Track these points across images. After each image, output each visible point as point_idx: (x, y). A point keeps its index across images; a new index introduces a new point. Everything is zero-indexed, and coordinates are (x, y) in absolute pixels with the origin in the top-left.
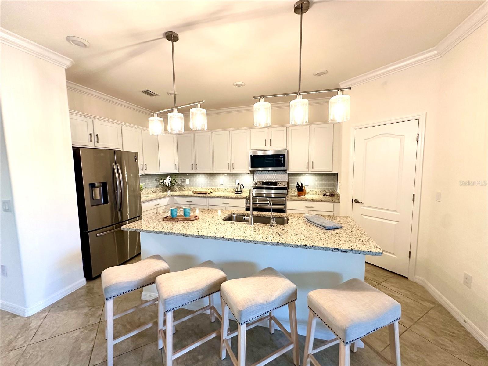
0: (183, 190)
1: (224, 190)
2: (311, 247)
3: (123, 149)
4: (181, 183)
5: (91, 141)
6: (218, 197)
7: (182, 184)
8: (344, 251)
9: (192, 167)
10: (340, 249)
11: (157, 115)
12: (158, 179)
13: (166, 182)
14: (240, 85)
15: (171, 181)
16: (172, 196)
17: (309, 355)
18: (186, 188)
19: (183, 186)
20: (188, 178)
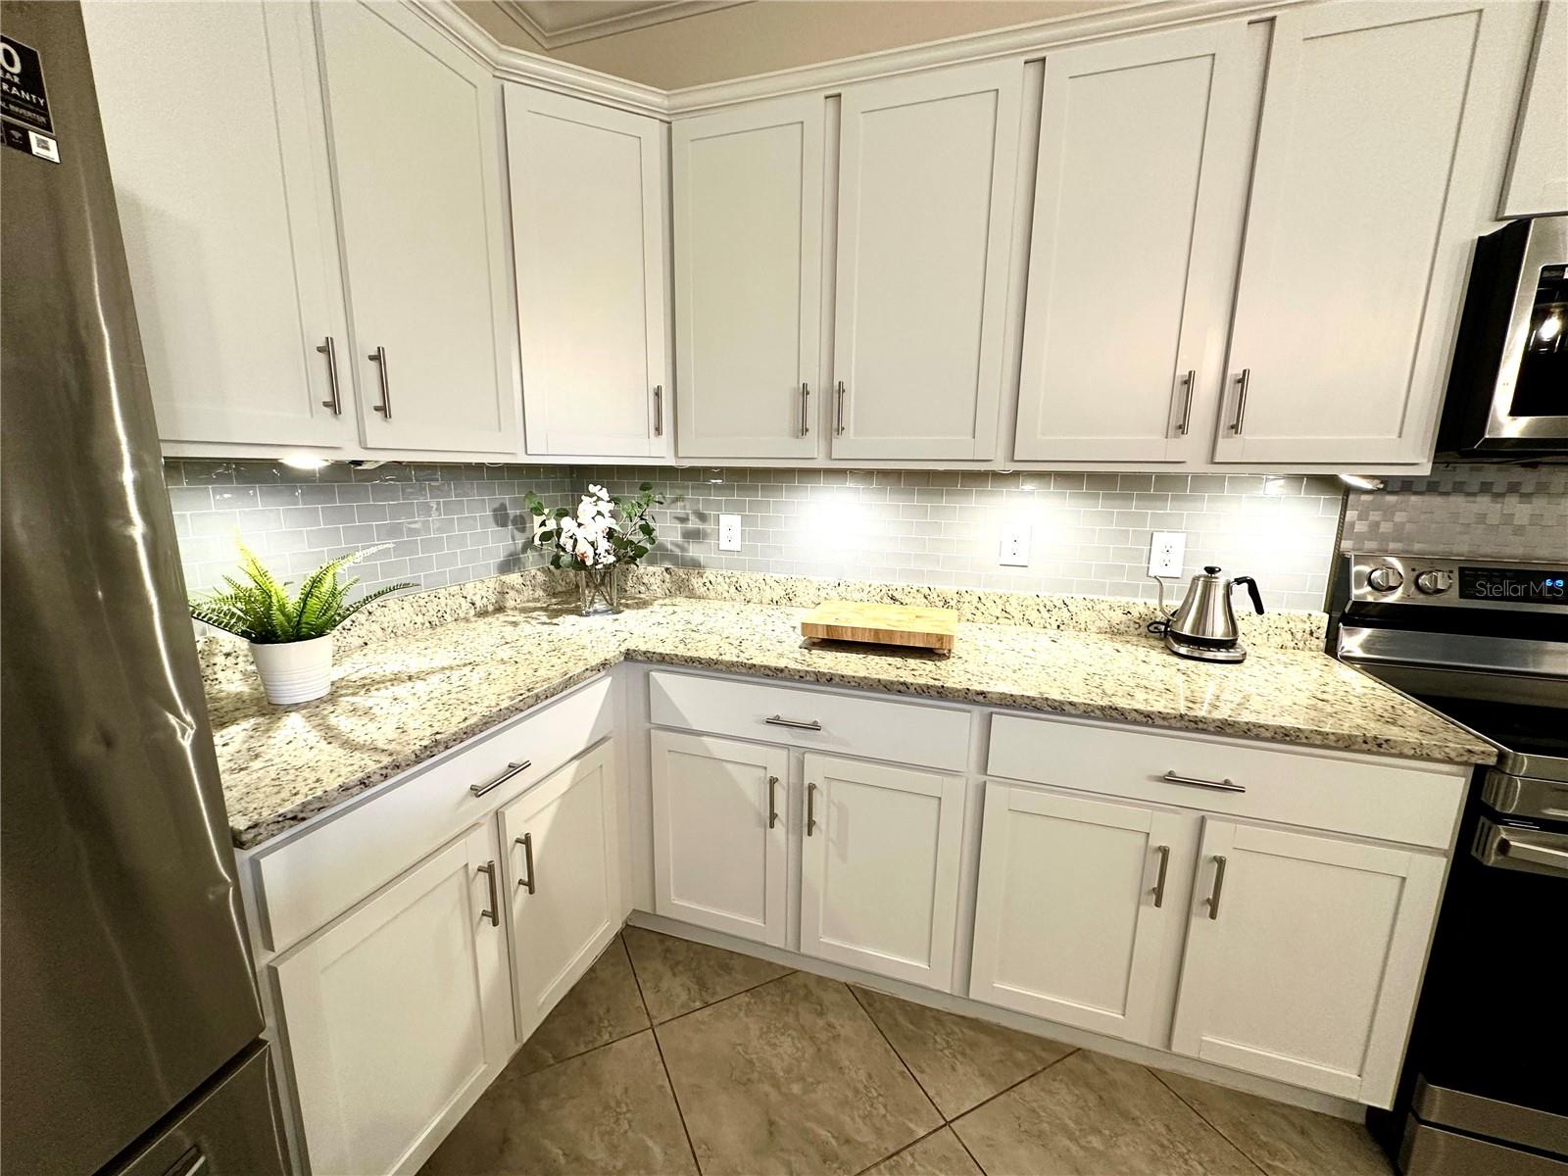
0: (691, 596)
1: (1033, 615)
4: (679, 539)
7: (683, 549)
9: (802, 413)
12: (512, 512)
13: (580, 533)
15: (612, 523)
18: (720, 579)
19: (696, 565)
20: (733, 508)
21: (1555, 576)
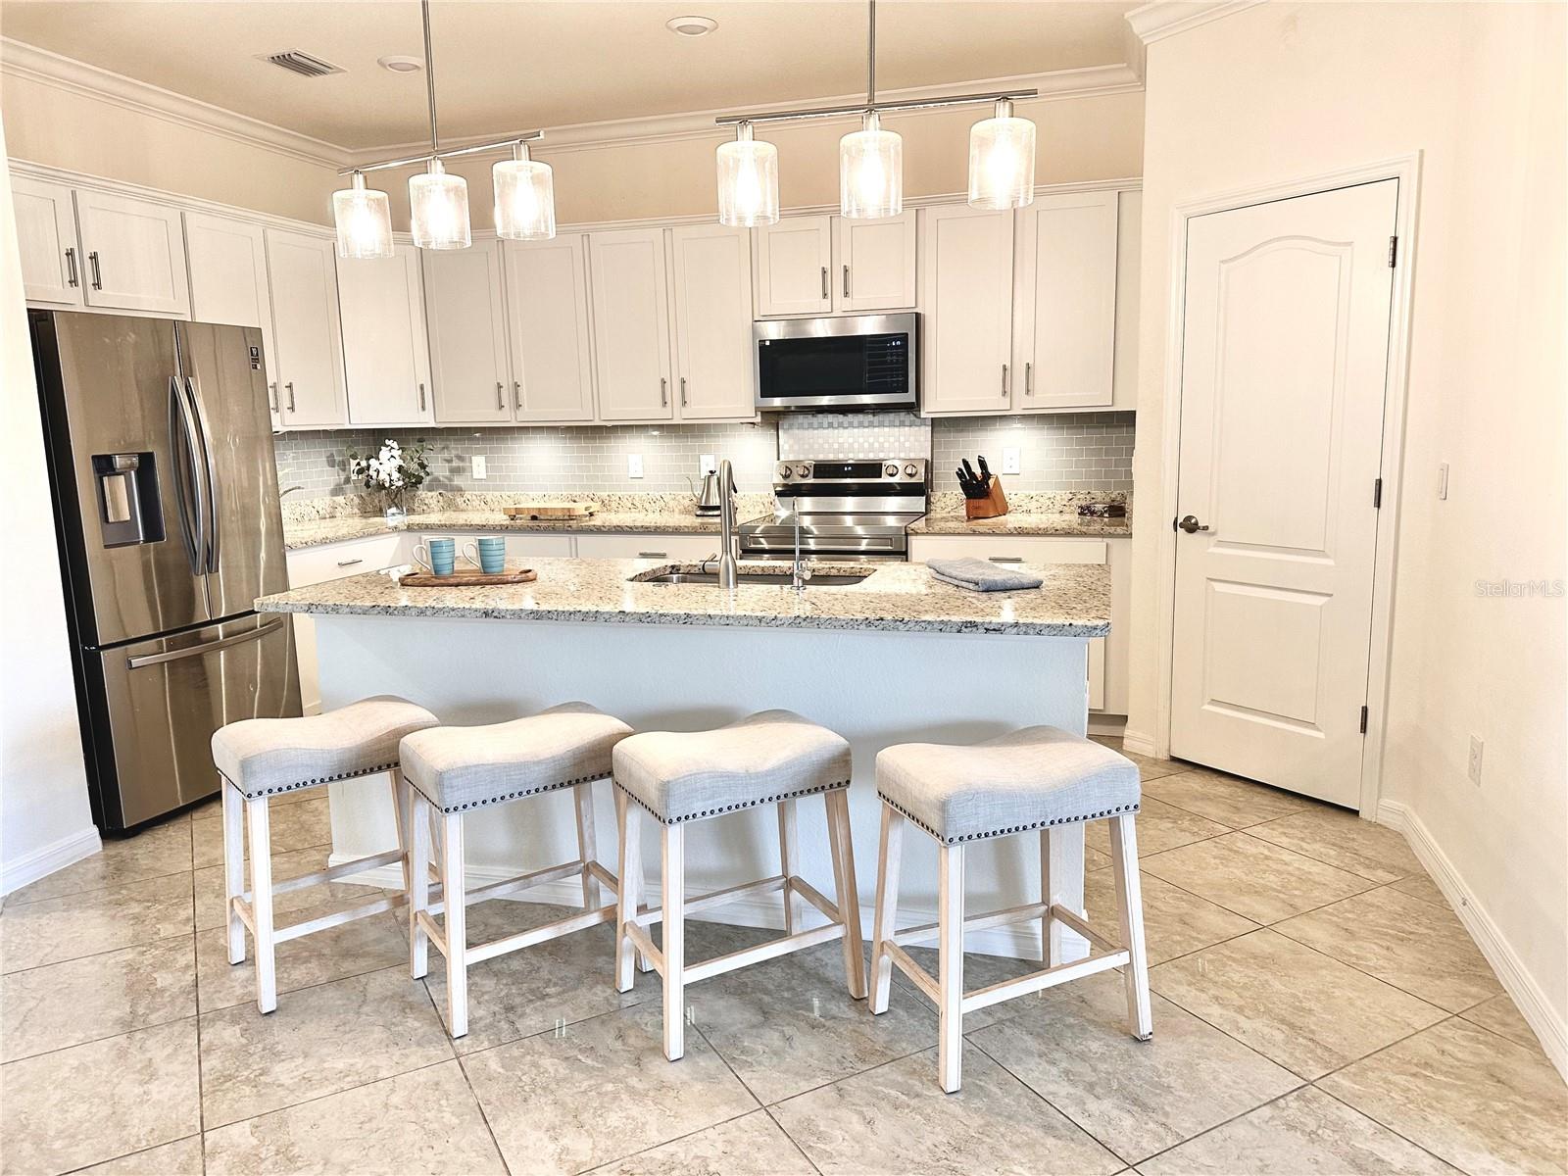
0: (457, 509)
1: (647, 505)
2: (898, 623)
3: (192, 315)
4: (448, 473)
5: (74, 282)
6: (619, 530)
7: (450, 480)
8: (994, 630)
9: (500, 398)
10: (983, 624)
11: (365, 178)
12: (339, 457)
13: (380, 468)
14: (699, 30)
15: (401, 463)
16: (410, 528)
17: (883, 943)
18: (474, 497)
19: (460, 489)
20: (479, 452)
21: (848, 465)
